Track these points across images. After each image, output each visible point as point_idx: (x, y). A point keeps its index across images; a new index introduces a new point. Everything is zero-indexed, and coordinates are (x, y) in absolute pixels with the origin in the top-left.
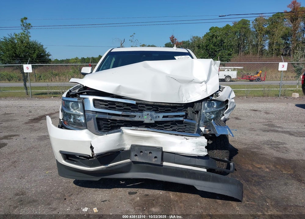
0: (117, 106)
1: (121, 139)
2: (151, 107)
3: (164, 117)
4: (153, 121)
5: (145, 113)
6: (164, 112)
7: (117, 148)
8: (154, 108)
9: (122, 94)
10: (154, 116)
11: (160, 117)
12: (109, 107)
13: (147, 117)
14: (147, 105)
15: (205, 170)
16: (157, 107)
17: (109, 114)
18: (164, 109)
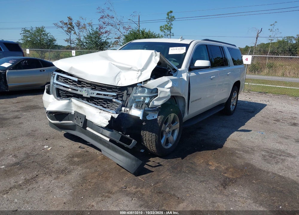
0: (69, 82)
1: (69, 105)
2: (90, 85)
3: (98, 94)
4: (89, 96)
5: (84, 89)
6: (100, 90)
7: (64, 111)
8: (92, 86)
9: (73, 73)
10: (90, 92)
11: (94, 93)
12: (65, 82)
13: (85, 92)
14: (87, 83)
15: (108, 139)
16: (94, 86)
17: (64, 86)
18: (102, 88)
